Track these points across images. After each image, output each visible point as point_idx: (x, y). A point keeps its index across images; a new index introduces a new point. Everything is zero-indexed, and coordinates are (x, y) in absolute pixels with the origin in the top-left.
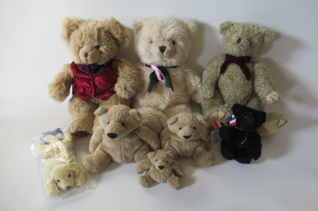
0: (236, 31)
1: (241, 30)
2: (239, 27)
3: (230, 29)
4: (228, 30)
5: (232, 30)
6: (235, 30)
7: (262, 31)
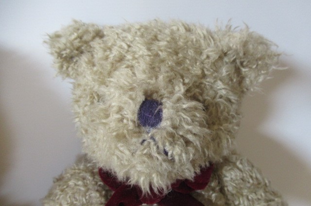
0: (121, 59)
1: (141, 49)
2: (130, 37)
3: (91, 52)
4: (84, 58)
5: (99, 54)
6: (115, 52)
7: (234, 42)
